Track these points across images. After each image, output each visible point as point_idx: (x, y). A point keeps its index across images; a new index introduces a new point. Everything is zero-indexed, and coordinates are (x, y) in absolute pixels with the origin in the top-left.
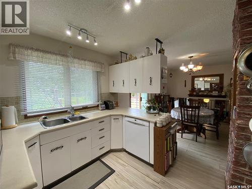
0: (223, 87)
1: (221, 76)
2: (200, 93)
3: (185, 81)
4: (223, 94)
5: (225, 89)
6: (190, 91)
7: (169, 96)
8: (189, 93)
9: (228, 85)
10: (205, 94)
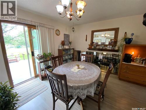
0: (117, 41)
1: (116, 30)
2: (97, 47)
3: (87, 35)
4: (116, 48)
5: (118, 44)
6: (89, 45)
7: (73, 49)
8: (88, 47)
9: (122, 40)
10: (101, 48)
